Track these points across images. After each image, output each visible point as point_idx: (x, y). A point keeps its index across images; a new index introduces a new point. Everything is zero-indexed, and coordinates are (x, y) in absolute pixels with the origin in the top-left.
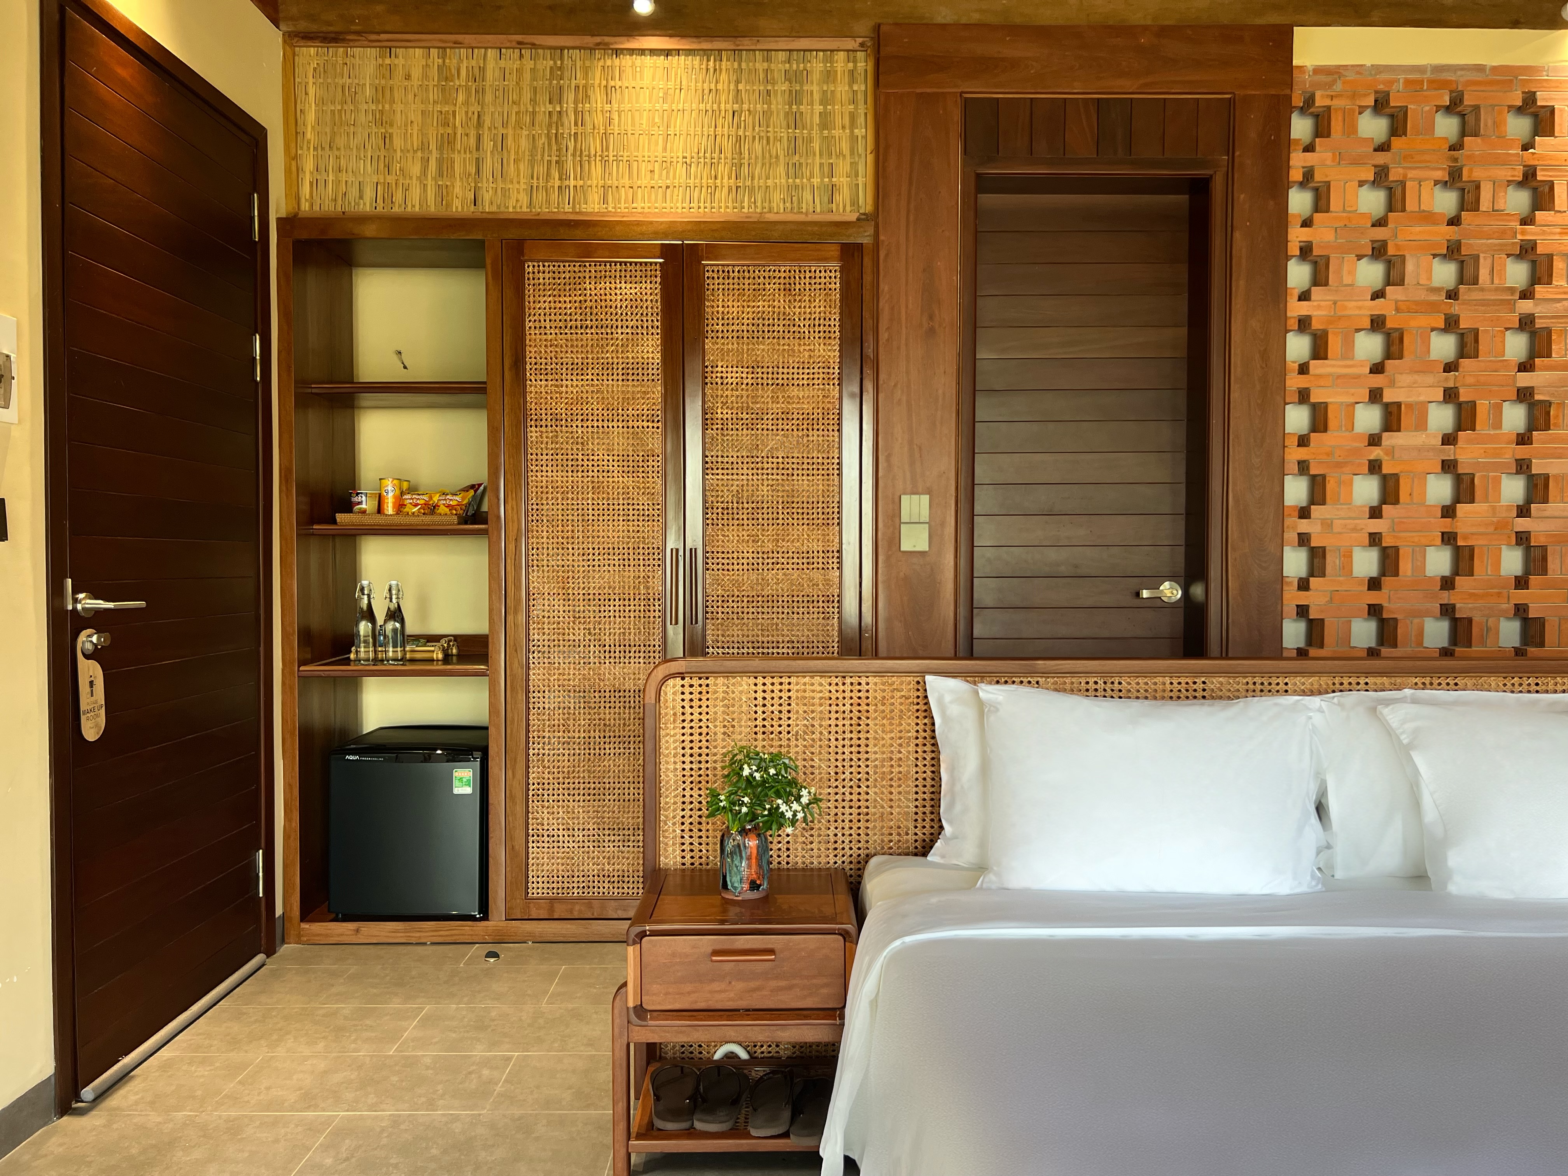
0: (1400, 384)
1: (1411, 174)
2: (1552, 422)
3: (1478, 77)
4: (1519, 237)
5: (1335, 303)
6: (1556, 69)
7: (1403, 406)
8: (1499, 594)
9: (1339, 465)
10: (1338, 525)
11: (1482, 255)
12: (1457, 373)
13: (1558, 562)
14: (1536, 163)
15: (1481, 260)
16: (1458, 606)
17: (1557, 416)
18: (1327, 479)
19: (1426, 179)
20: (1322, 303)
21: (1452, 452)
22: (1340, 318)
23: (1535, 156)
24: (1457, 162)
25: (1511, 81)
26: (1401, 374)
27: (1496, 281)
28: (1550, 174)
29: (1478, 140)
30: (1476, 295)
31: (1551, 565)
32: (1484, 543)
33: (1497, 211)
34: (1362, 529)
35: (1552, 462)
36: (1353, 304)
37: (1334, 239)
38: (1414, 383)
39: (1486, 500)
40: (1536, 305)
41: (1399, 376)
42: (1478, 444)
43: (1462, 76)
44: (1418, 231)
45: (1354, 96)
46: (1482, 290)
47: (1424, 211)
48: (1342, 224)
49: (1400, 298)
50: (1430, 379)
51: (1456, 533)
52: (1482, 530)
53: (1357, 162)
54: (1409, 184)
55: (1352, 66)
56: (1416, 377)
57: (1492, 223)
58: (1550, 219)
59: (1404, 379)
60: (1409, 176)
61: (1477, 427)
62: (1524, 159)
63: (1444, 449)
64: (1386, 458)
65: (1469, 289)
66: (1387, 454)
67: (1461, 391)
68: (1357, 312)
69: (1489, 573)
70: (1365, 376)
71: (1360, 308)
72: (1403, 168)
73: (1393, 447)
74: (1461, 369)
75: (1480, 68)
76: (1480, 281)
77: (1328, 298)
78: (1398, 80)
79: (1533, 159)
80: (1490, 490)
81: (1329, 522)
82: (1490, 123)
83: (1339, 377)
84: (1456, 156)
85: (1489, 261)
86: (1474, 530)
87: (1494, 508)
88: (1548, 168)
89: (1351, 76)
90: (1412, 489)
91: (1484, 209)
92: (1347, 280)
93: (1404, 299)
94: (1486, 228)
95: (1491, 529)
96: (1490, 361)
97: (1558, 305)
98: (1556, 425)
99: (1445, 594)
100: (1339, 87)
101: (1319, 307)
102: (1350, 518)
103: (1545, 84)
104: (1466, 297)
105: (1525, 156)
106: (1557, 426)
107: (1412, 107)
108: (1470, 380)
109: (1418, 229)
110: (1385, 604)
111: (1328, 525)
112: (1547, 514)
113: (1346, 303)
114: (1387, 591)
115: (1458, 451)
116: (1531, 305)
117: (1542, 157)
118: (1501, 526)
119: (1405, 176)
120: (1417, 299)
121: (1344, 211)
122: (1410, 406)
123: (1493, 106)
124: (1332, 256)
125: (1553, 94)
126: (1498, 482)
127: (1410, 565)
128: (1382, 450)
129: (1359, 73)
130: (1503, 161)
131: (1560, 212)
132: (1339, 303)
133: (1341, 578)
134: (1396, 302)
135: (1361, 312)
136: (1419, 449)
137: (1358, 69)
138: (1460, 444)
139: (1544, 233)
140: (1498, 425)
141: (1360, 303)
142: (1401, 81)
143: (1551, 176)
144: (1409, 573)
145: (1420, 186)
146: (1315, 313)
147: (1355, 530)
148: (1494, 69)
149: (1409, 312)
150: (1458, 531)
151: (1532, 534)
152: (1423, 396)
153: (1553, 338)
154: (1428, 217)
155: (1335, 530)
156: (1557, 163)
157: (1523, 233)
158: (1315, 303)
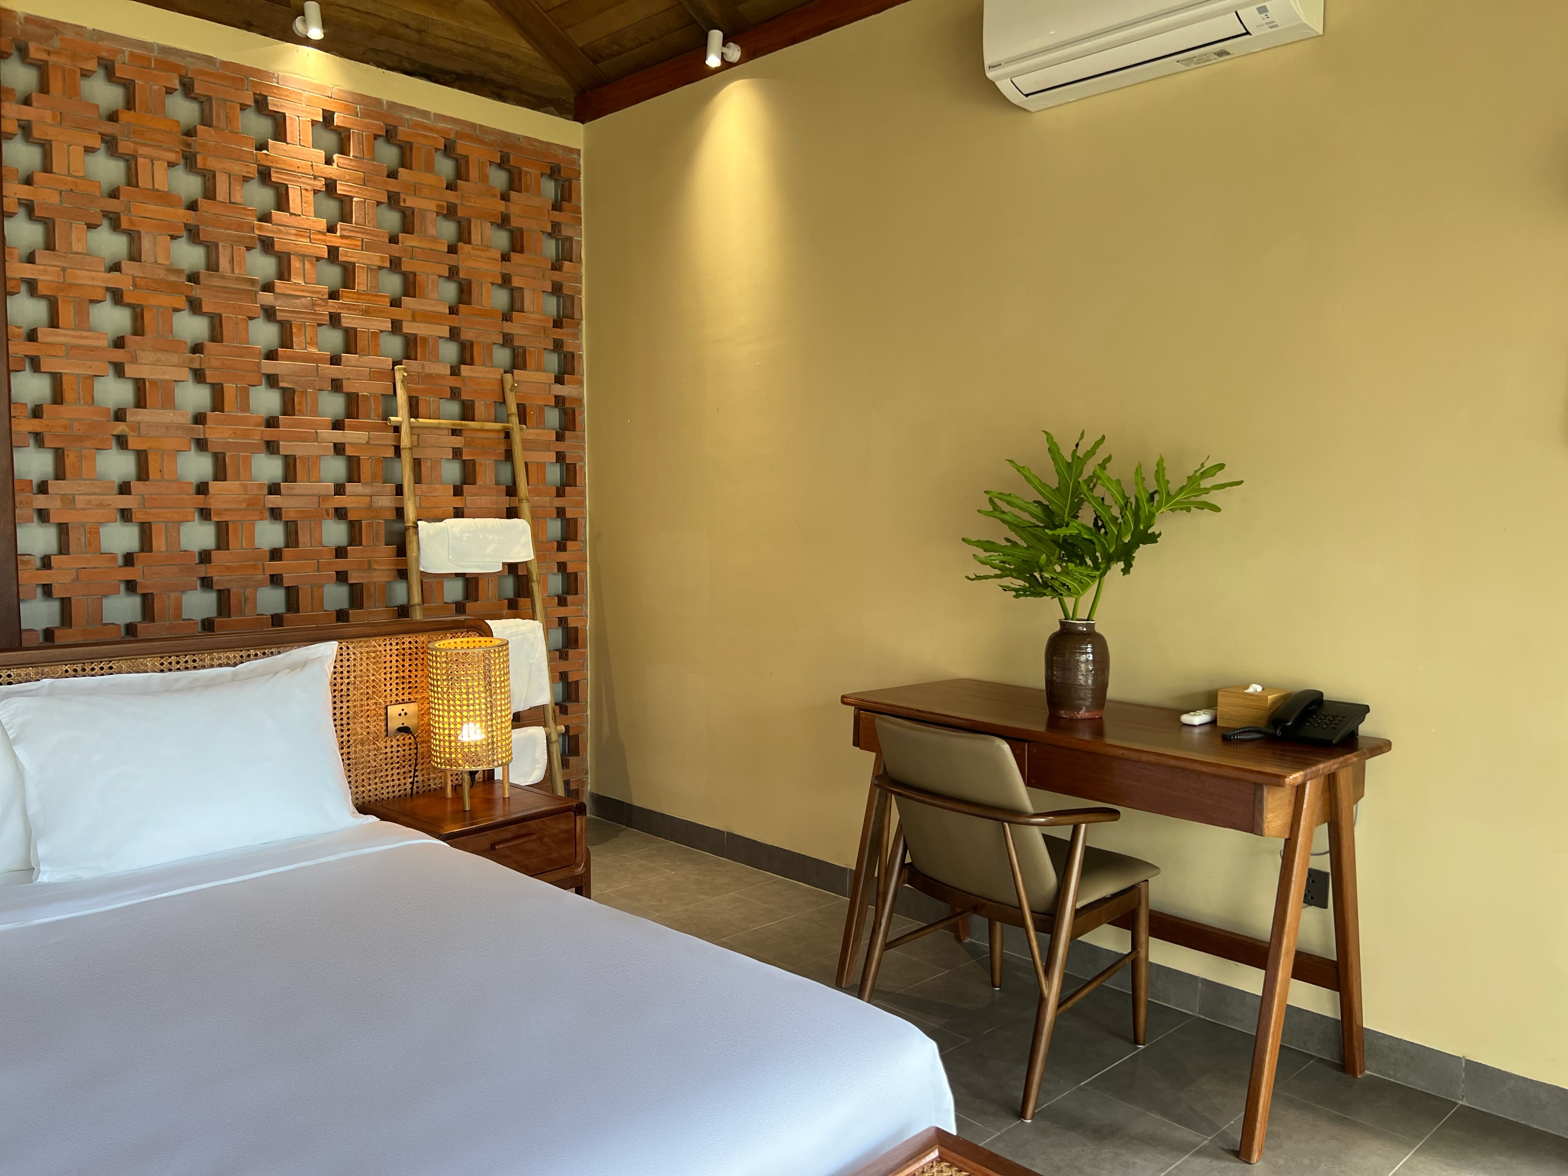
0: (142, 361)
1: (142, 150)
2: (296, 408)
3: (210, 69)
4: (257, 232)
5: (64, 270)
6: (286, 79)
7: (147, 384)
8: (254, 566)
9: (79, 439)
10: (80, 501)
11: (220, 244)
12: (202, 356)
13: (308, 536)
14: (270, 164)
15: (221, 249)
16: (215, 578)
17: (300, 404)
18: (66, 453)
19: (159, 159)
20: (49, 268)
21: (202, 431)
22: (71, 285)
23: (269, 157)
24: (190, 148)
25: (242, 80)
26: (144, 350)
27: (236, 271)
28: (284, 177)
29: (212, 130)
30: (216, 282)
31: (301, 539)
32: (239, 518)
33: (234, 203)
34: (109, 505)
35: (298, 445)
36: (85, 273)
37: (59, 202)
38: (158, 361)
39: (237, 477)
40: (276, 298)
41: (141, 352)
42: (227, 425)
43: (192, 63)
44: (153, 209)
45: (74, 56)
46: (223, 277)
47: (158, 190)
48: (68, 188)
49: (138, 273)
50: (174, 358)
51: (210, 509)
52: (235, 506)
53: (82, 126)
54: (141, 160)
55: (71, 25)
56: (159, 355)
57: (230, 214)
58: (285, 219)
59: (147, 356)
60: (140, 152)
61: (226, 409)
62: (259, 158)
63: (194, 428)
64: (132, 434)
65: (210, 275)
66: (133, 430)
67: (207, 372)
68: (90, 283)
69: (244, 546)
70: (103, 349)
71: (93, 279)
72: (134, 142)
73: (139, 423)
74: (205, 352)
75: (210, 60)
76: (221, 269)
77: (56, 263)
78: (123, 52)
79: (267, 160)
80: (241, 469)
81: (71, 497)
82: (222, 116)
83: (73, 347)
84: (189, 142)
85: (229, 250)
86: (227, 506)
87: (245, 487)
88: (281, 171)
89: (69, 35)
90: (162, 466)
91: (221, 200)
92: (76, 247)
93: (142, 275)
94: (223, 219)
95: (244, 506)
96: (235, 346)
97: (297, 301)
98: (299, 411)
99: (202, 567)
100: (56, 43)
101: (45, 272)
102: (94, 494)
103: (275, 91)
104: (207, 282)
105: (259, 156)
106: (301, 413)
107: (139, 82)
108: (215, 363)
109: (153, 207)
110: (139, 580)
111: (69, 501)
112: (296, 492)
113: (77, 272)
114: (141, 567)
115: (207, 430)
116: (272, 298)
117: (275, 160)
118: (253, 504)
119: (136, 151)
120: (156, 277)
121: (69, 175)
122: (154, 383)
123: (225, 101)
124: (57, 219)
125: (283, 102)
126: (248, 461)
127: (163, 540)
128: (127, 426)
129: (77, 33)
130: (238, 157)
131: (295, 214)
132: (69, 270)
133: (88, 556)
134: (134, 277)
135: (95, 283)
136: (167, 427)
137: (79, 30)
138: (209, 424)
139: (280, 232)
140: (245, 406)
141: (94, 274)
142: (127, 54)
143: (285, 180)
144: (163, 549)
145: (153, 164)
146: (42, 278)
147: (100, 505)
148: (225, 64)
149: (148, 289)
150: (212, 507)
151: (283, 510)
152: (169, 374)
153: (294, 331)
154: (165, 198)
155: (78, 506)
156: (290, 169)
157: (260, 228)
158: (41, 267)
